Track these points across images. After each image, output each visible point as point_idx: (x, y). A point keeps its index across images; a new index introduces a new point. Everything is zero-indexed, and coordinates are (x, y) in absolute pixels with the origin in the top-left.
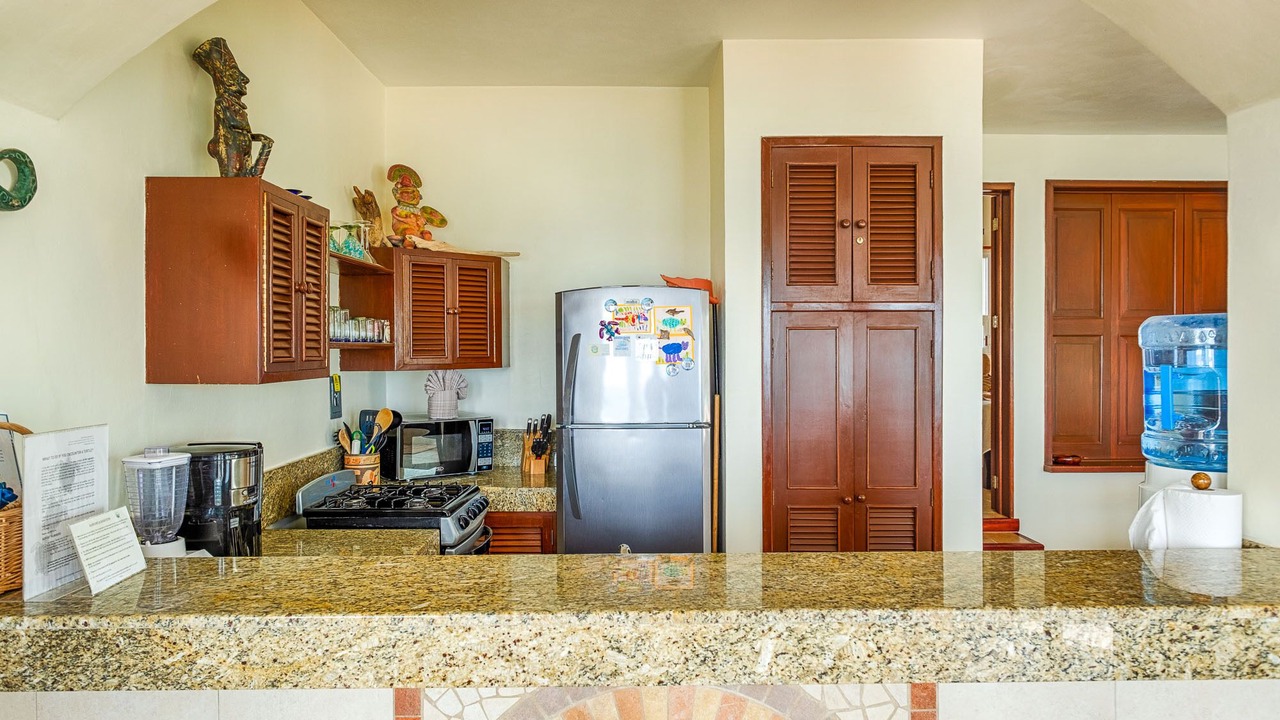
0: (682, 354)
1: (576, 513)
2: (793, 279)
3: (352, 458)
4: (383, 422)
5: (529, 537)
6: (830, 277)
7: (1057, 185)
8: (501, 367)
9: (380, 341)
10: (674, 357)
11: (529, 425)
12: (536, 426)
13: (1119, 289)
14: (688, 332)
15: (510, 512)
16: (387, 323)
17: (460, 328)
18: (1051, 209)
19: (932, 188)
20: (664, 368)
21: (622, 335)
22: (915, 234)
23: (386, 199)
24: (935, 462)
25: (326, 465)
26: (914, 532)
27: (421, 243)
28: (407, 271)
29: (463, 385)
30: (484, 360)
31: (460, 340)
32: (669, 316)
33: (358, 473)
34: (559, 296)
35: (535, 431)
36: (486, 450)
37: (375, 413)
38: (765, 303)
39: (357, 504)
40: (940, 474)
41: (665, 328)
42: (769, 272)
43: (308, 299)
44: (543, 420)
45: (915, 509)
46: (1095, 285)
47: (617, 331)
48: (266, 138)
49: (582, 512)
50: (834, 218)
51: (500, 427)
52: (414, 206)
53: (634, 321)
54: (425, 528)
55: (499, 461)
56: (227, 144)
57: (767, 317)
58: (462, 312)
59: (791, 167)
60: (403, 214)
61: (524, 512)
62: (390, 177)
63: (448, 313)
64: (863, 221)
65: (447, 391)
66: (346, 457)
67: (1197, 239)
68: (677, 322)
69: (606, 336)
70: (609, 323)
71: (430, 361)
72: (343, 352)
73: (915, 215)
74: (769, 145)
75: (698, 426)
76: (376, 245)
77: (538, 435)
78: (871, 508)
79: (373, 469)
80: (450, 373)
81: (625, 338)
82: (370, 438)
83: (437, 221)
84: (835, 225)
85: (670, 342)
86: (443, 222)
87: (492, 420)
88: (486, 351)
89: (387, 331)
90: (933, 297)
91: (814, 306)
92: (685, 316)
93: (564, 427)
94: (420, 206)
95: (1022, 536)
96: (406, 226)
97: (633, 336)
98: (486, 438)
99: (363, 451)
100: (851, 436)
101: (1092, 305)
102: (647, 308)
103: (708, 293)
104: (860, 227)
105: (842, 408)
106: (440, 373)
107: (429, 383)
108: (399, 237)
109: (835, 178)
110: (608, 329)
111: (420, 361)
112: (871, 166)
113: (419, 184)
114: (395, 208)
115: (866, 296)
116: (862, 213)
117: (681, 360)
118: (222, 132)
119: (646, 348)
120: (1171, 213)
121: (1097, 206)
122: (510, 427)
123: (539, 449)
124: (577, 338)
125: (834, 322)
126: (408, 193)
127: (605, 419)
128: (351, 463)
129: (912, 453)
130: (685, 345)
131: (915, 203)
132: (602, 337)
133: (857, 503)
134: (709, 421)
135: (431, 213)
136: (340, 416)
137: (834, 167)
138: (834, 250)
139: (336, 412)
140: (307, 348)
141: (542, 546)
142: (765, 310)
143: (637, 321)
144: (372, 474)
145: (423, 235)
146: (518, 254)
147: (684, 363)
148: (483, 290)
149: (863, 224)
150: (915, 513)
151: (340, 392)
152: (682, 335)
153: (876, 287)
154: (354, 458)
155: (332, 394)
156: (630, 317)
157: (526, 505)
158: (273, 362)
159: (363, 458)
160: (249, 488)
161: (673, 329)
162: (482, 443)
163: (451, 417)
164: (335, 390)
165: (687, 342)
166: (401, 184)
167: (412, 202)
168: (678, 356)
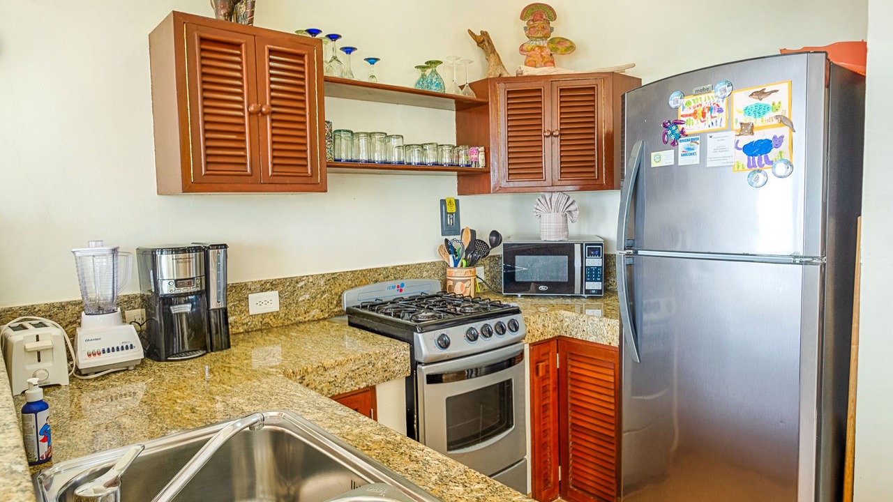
0: (773, 154)
4: (465, 240)
8: (613, 188)
10: (760, 160)
14: (784, 120)
16: (482, 149)
17: (561, 151)
20: (744, 174)
21: (690, 136)
28: (502, 99)
29: (572, 208)
30: (593, 183)
31: (561, 163)
32: (754, 101)
36: (595, 274)
43: (275, 120)
52: (543, 38)
53: (704, 115)
58: (563, 135)
60: (529, 48)
62: (523, 17)
63: (546, 136)
68: (767, 108)
71: (529, 184)
72: (459, 178)
79: (464, 281)
81: (694, 139)
83: (562, 48)
85: (755, 138)
87: (602, 244)
88: (594, 173)
89: (481, 157)
92: (779, 97)
94: (550, 38)
96: (529, 59)
98: (594, 262)
99: (457, 264)
102: (722, 96)
111: (517, 184)
113: (553, 18)
114: (523, 45)
126: (536, 27)
128: (449, 275)
130: (778, 141)
135: (560, 42)
136: (458, 234)
139: (450, 230)
140: (275, 164)
143: (708, 115)
144: (462, 286)
148: (590, 109)
152: (773, 126)
154: (449, 270)
155: (444, 214)
156: (700, 110)
157: (597, 336)
158: (205, 175)
159: (456, 270)
160: (176, 281)
161: (759, 119)
162: (589, 267)
163: (558, 239)
164: (448, 211)
165: (782, 137)
166: (533, 21)
167: (539, 35)
168: (767, 158)
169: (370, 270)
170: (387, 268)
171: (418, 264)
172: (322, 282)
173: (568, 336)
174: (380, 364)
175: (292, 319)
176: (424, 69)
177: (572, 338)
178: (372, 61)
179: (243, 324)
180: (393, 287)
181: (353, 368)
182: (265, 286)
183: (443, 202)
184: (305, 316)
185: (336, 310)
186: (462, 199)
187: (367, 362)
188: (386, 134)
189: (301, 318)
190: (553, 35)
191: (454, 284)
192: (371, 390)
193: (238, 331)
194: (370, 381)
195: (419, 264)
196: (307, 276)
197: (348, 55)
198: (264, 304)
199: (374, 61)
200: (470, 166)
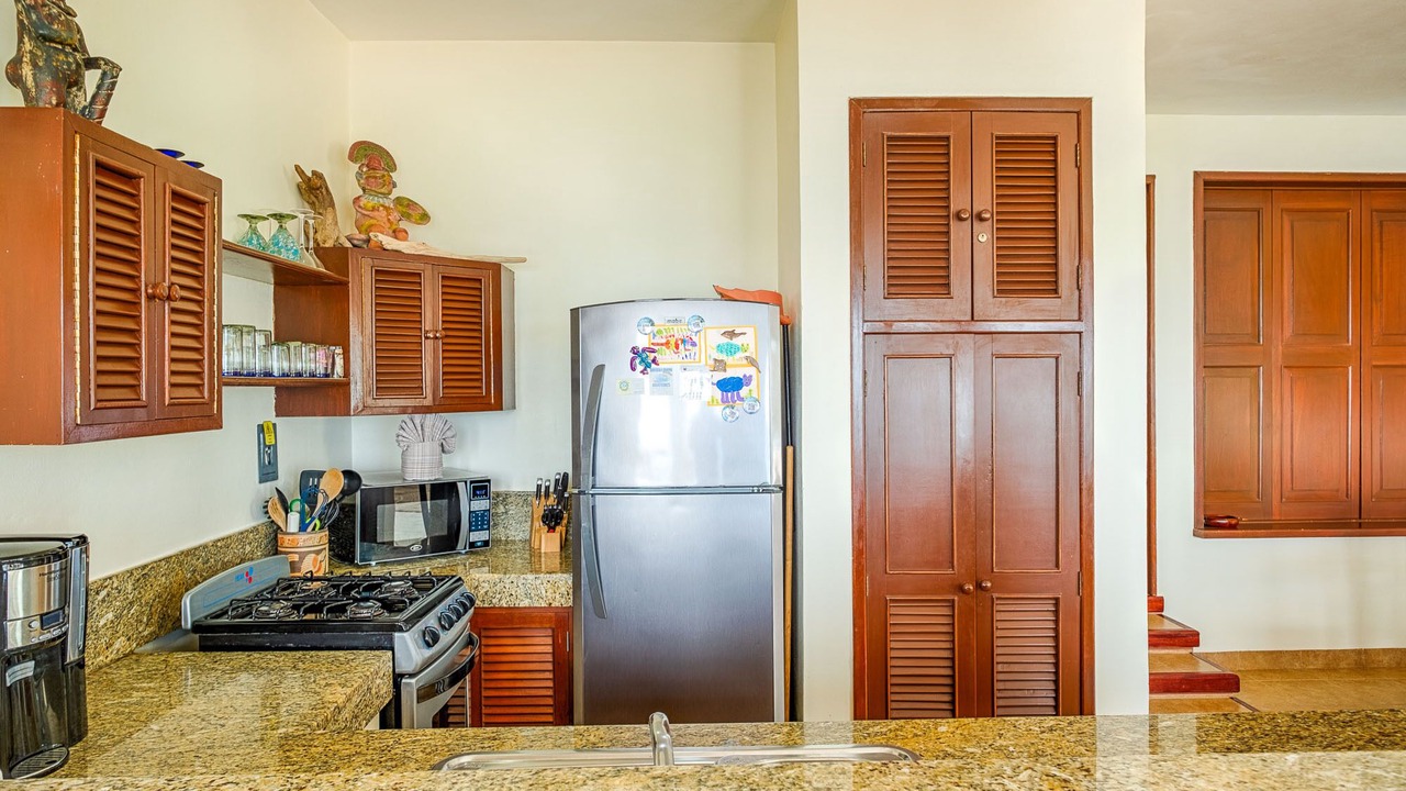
0: (744, 392)
1: (599, 610)
2: (893, 290)
3: (287, 537)
4: (331, 487)
5: (536, 641)
6: (943, 287)
7: (1207, 178)
8: (501, 409)
9: (327, 375)
10: (732, 397)
11: (539, 487)
12: (547, 488)
13: (1282, 307)
14: (752, 362)
15: (509, 608)
16: (339, 350)
17: (443, 358)
18: (1201, 208)
19: (1078, 168)
20: (718, 410)
21: (661, 366)
22: (1055, 229)
23: (344, 183)
24: (1084, 536)
25: (248, 548)
26: (1056, 630)
27: (390, 243)
28: (368, 280)
29: (449, 434)
30: (479, 401)
31: (443, 373)
32: (725, 340)
33: (296, 558)
34: (575, 312)
35: (547, 495)
36: (481, 521)
37: (320, 474)
38: (855, 321)
39: (277, 610)
40: (1091, 553)
41: (720, 357)
42: (860, 282)
43: (174, 310)
44: (557, 481)
45: (1057, 599)
46: (1253, 304)
47: (654, 361)
48: (107, 62)
49: (608, 607)
50: (948, 207)
51: (502, 489)
52: (386, 195)
53: (677, 347)
54: (371, 649)
55: (500, 533)
56: (35, 65)
57: (858, 342)
58: (447, 336)
59: (890, 138)
60: (370, 205)
61: (530, 608)
62: (352, 157)
63: (427, 338)
64: (986, 211)
65: (427, 443)
66: (279, 536)
67: (1377, 245)
68: (738, 349)
69: (640, 368)
70: (644, 350)
71: (402, 403)
72: (279, 389)
73: (1056, 204)
74: (858, 107)
75: (764, 489)
76: (327, 245)
77: (552, 500)
78: (997, 598)
79: (318, 552)
80: (430, 417)
81: (665, 370)
82: (313, 508)
83: (415, 215)
84: (948, 216)
85: (727, 375)
86: (425, 217)
87: (489, 481)
88: (480, 388)
89: (339, 361)
90: (1080, 313)
91: (921, 326)
92: (747, 340)
93: (583, 493)
94: (392, 197)
95: (1167, 618)
96: (373, 221)
97: (676, 368)
98: (480, 505)
99: (303, 528)
100: (972, 502)
101: (1249, 329)
102: (696, 330)
103: (778, 308)
104: (982, 220)
105: (958, 464)
106: (418, 418)
107: (401, 432)
108: (363, 237)
109: (948, 154)
110: (642, 358)
111: (387, 403)
112: (997, 138)
113: (393, 167)
114: (358, 198)
115: (992, 312)
116: (985, 201)
117: (742, 399)
118: (28, 46)
119: (694, 384)
120: (1345, 214)
121: (1255, 206)
122: (516, 488)
123: (551, 519)
124: (600, 370)
125: (948, 348)
126: (376, 177)
127: (641, 482)
128: (285, 545)
129: (1053, 524)
130: (748, 380)
131: (1055, 187)
132: (633, 369)
133: (979, 592)
134: (781, 483)
135: (408, 205)
136: (276, 478)
137: (948, 138)
138: (948, 250)
139: (268, 472)
140: (173, 385)
141: (553, 653)
142: (855, 331)
143: (681, 347)
144: (315, 560)
145: (397, 233)
146: (524, 260)
147: (746, 405)
148: (476, 306)
149: (988, 216)
150: (1057, 605)
151: (275, 446)
152: (744, 366)
153: (1003, 300)
154: (291, 537)
155: (262, 447)
156: (673, 341)
157: (531, 598)
158: (95, 409)
159: (303, 537)
160: (42, 616)
161: (731, 358)
162: (474, 512)
163: (433, 478)
164: (267, 443)
165: (751, 376)
166: (367, 166)
167: (382, 190)
168: (738, 395)
172: (129, 586)
173: (486, 605)
176: (254, 221)
177: (494, 607)
180: (242, 576)
183: (261, 428)
184: (106, 653)
185: (146, 633)
186: (280, 421)
189: (101, 658)
190: (395, 193)
191: (302, 559)
196: (113, 577)
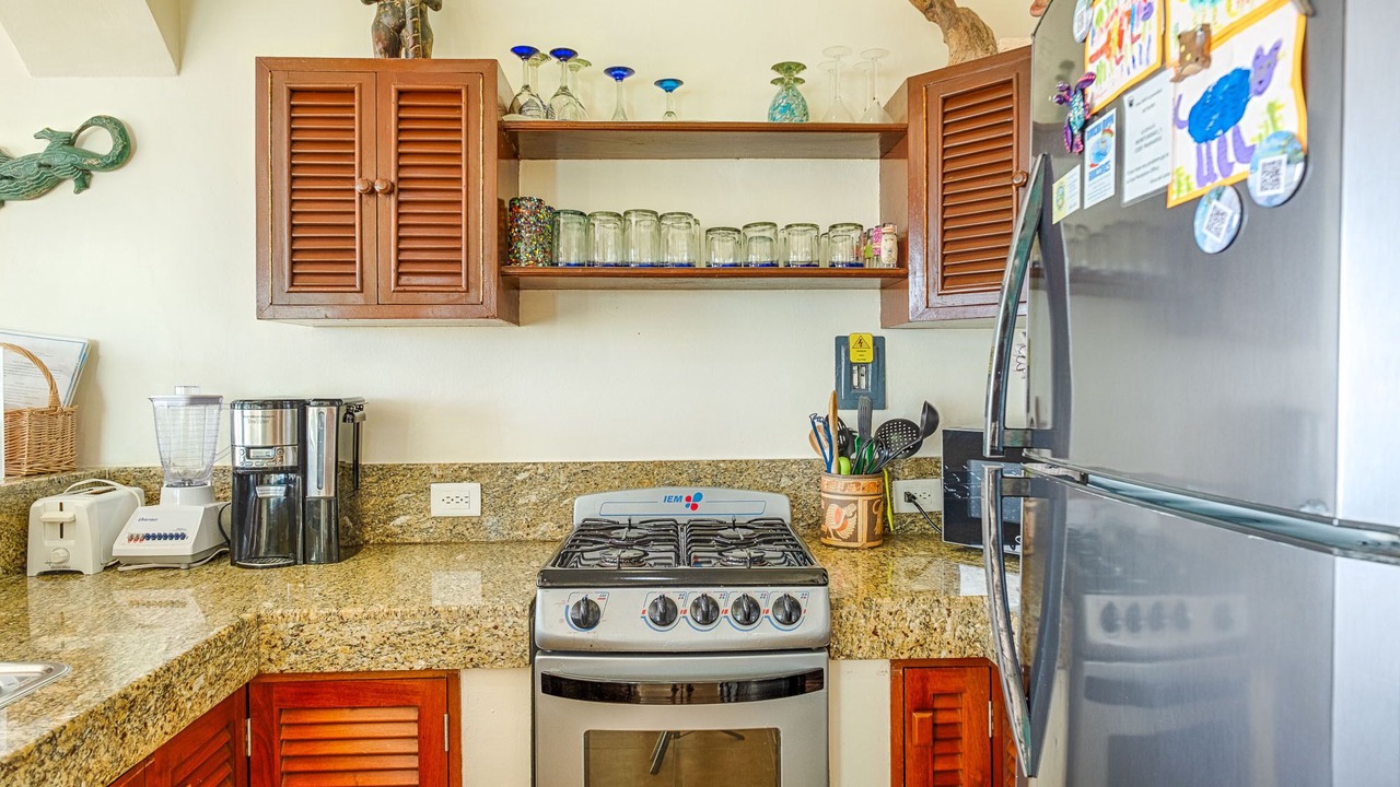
28: (931, 116)
41: (1199, 19)
71: (979, 298)
111: (958, 299)
136: (877, 407)
140: (403, 274)
155: (845, 367)
158: (290, 292)
160: (248, 448)
164: (853, 360)
169: (661, 464)
170: (697, 463)
171: (767, 461)
172: (562, 478)
174: (457, 632)
175: (505, 533)
178: (669, 85)
179: (421, 531)
180: (678, 499)
181: (400, 630)
182: (456, 474)
183: (842, 342)
184: (528, 530)
187: (429, 624)
188: (655, 213)
192: (451, 679)
193: (412, 540)
194: (435, 660)
195: (773, 461)
196: (534, 464)
197: (619, 82)
198: (455, 501)
199: (673, 84)
200: (862, 265)
